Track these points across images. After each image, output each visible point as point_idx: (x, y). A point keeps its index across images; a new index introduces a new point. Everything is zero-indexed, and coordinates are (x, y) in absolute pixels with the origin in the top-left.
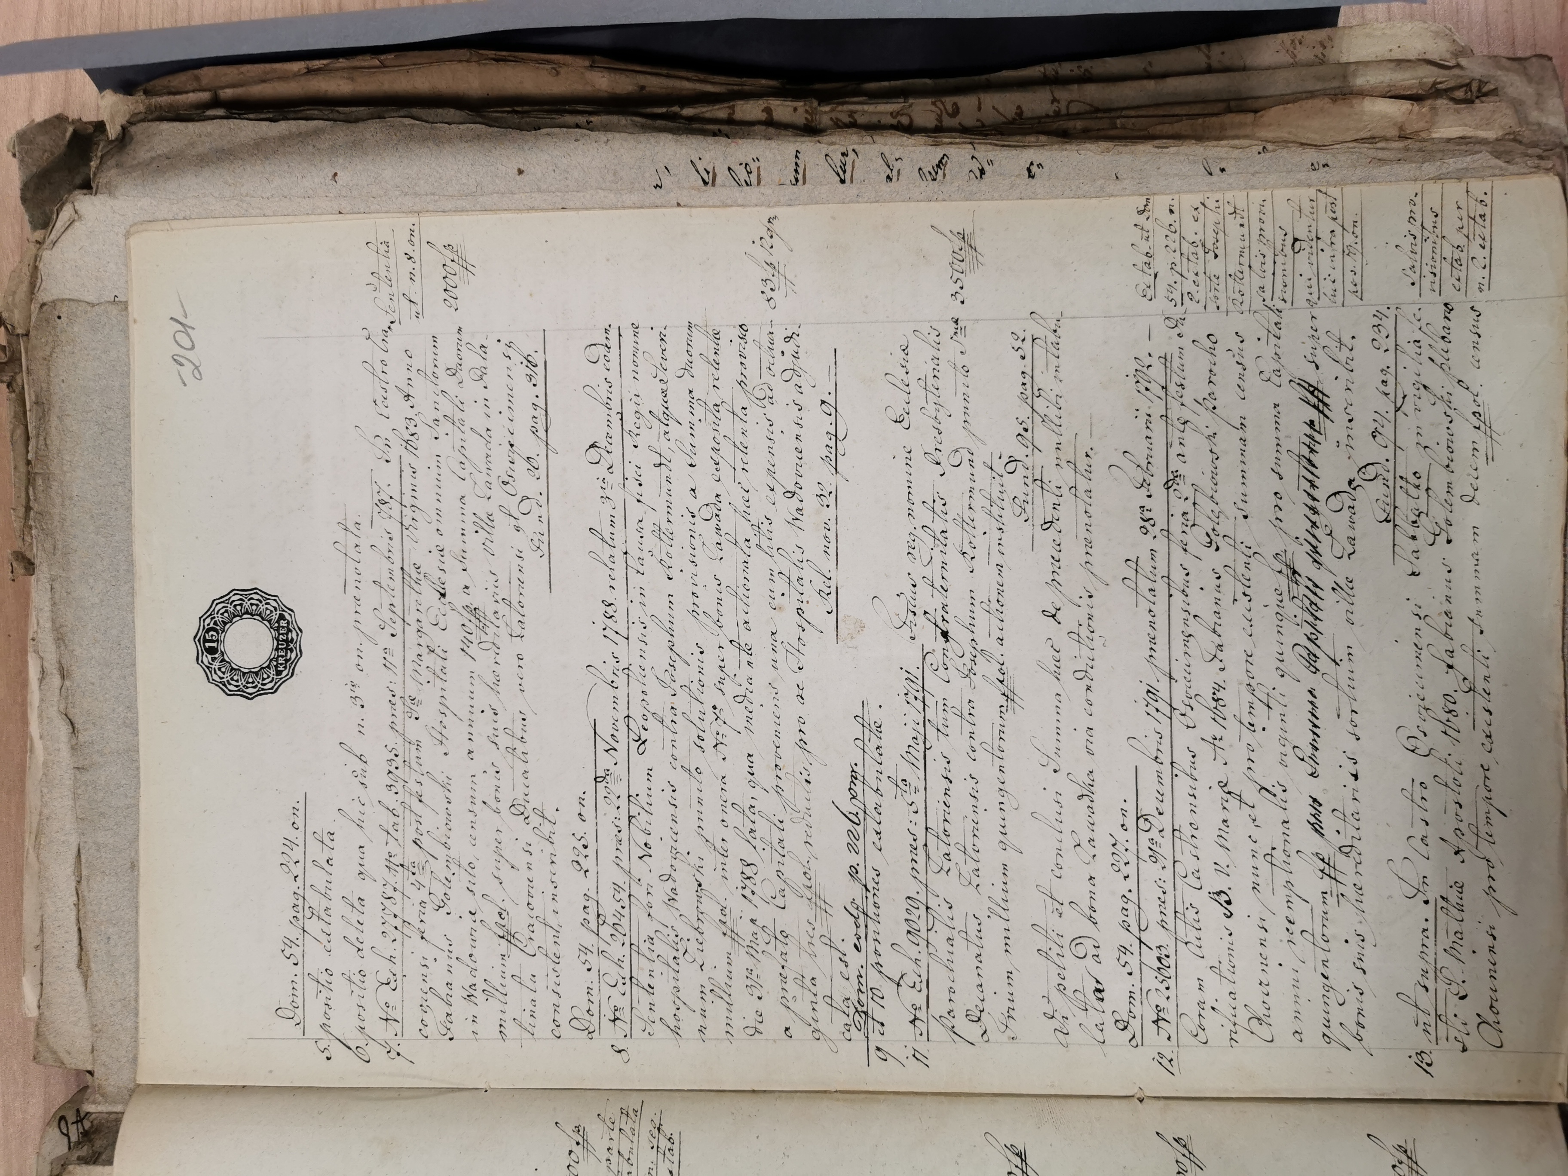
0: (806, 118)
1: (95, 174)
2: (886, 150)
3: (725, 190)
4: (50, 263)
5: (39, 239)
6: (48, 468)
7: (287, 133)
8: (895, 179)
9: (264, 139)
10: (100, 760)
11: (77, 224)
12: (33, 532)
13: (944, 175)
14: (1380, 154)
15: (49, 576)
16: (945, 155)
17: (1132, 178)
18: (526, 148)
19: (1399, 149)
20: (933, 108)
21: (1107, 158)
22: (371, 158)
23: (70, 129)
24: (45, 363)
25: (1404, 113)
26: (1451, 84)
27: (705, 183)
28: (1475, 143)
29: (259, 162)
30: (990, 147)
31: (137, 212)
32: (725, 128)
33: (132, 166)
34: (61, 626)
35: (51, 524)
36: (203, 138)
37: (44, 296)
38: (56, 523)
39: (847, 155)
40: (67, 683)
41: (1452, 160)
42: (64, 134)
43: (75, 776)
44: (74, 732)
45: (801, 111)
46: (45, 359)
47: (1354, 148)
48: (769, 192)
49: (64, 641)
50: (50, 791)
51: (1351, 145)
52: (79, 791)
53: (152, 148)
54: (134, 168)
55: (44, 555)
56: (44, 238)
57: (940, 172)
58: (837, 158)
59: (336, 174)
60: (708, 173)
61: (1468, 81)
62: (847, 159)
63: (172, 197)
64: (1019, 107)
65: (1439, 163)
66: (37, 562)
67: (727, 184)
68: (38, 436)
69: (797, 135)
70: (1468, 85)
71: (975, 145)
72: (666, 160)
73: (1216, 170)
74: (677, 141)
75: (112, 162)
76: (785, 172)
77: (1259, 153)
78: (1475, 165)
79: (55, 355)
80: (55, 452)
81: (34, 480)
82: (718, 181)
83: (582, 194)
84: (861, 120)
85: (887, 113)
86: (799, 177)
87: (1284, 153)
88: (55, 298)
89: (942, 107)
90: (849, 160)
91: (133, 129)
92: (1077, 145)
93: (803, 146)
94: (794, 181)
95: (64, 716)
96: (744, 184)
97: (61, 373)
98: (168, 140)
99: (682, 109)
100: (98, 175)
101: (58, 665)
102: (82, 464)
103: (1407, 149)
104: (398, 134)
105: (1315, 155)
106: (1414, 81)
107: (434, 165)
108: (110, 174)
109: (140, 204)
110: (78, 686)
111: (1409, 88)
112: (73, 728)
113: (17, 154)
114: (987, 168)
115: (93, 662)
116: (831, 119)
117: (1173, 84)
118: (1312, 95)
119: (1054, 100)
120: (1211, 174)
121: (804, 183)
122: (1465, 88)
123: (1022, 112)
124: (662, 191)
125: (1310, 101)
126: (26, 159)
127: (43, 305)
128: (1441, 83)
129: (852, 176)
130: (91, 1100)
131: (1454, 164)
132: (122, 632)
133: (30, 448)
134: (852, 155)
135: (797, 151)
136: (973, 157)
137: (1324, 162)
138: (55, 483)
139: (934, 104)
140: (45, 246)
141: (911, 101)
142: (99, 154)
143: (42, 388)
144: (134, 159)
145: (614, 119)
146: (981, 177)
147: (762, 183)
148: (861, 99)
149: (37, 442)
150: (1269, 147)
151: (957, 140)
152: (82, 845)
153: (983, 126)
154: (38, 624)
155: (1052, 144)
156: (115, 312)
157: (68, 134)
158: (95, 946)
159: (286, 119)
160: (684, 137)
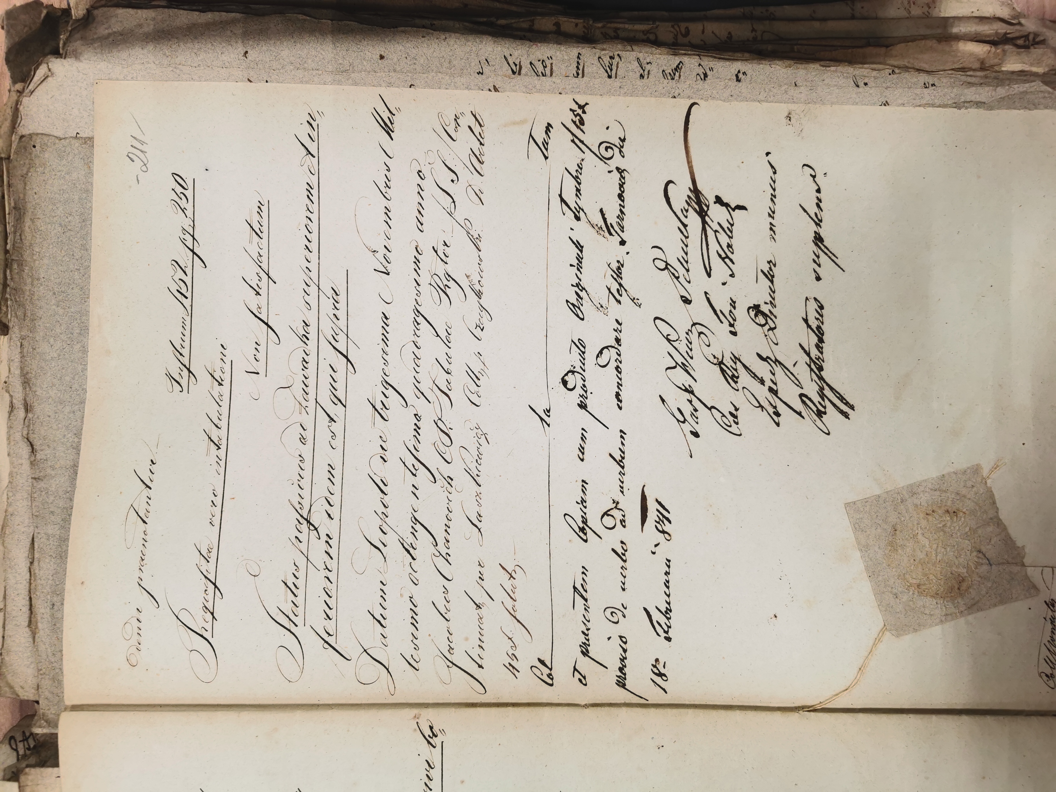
0: (584, 32)
1: (65, 44)
2: (641, 56)
3: (528, 78)
4: (28, 107)
5: (19, 89)
6: (22, 256)
7: (212, 21)
8: (646, 77)
9: (194, 25)
10: (53, 473)
11: (49, 79)
12: (9, 303)
13: (680, 76)
14: (969, 79)
15: (19, 336)
16: (681, 62)
17: (806, 85)
18: (387, 40)
19: (981, 77)
20: (672, 29)
21: (790, 71)
22: (273, 42)
23: (45, 12)
24: (23, 178)
25: (985, 52)
26: (1017, 34)
27: (514, 73)
28: (1031, 76)
29: (190, 41)
30: (711, 59)
31: (96, 72)
32: (528, 34)
33: (93, 39)
34: (27, 373)
35: (24, 297)
36: (148, 21)
37: (22, 130)
38: (26, 297)
39: (614, 58)
40: (30, 415)
41: (1016, 86)
42: (40, 16)
43: (33, 484)
44: (33, 452)
45: (580, 26)
46: (22, 176)
47: (952, 74)
48: (559, 81)
49: (29, 385)
50: (14, 495)
51: (950, 72)
52: (35, 495)
53: (110, 27)
54: (94, 41)
55: (16, 320)
56: (24, 89)
57: (677, 74)
58: (606, 60)
59: (246, 52)
60: (516, 65)
61: (1026, 34)
62: (613, 61)
63: (124, 63)
64: (730, 33)
65: (1007, 87)
66: (11, 325)
67: (529, 74)
68: (15, 232)
69: (579, 42)
70: (1026, 37)
71: (701, 57)
72: (487, 55)
73: (861, 84)
74: (495, 42)
75: (78, 36)
76: (570, 68)
77: (890, 74)
78: (1032, 90)
79: (30, 174)
80: (27, 244)
81: (12, 264)
82: (523, 71)
83: (425, 75)
84: (622, 34)
85: (640, 31)
86: (580, 72)
87: (906, 75)
88: (31, 132)
89: (678, 30)
90: (615, 62)
91: (96, 12)
92: (769, 61)
93: (583, 50)
94: (576, 75)
95: (26, 440)
96: (541, 74)
97: (34, 187)
98: (121, 22)
99: (497, 21)
100: (67, 45)
101: (23, 402)
102: (48, 255)
103: (986, 77)
104: (294, 26)
105: (927, 78)
106: (992, 31)
107: (319, 48)
108: (77, 44)
109: (99, 67)
110: (38, 418)
111: (989, 36)
112: (33, 448)
113: (5, 27)
114: (709, 73)
115: (50, 400)
116: (602, 33)
117: (832, 25)
118: (925, 37)
119: (753, 30)
120: (858, 86)
121: (583, 76)
122: (1024, 39)
123: (731, 36)
124: (483, 76)
125: (923, 41)
126: (11, 30)
127: (22, 137)
128: (1009, 34)
129: (616, 73)
130: (38, 724)
131: (1018, 88)
132: (73, 379)
133: (8, 241)
134: (617, 59)
135: (579, 53)
136: (700, 65)
137: (931, 83)
138: (27, 268)
139: (673, 26)
140: (24, 94)
141: (657, 23)
142: (70, 29)
143: (19, 197)
144: (96, 33)
145: (451, 23)
146: (705, 79)
147: (554, 74)
148: (622, 20)
149: (15, 237)
150: (897, 71)
151: (689, 52)
152: (35, 534)
153: (705, 44)
154: (10, 371)
155: (753, 59)
156: (77, 145)
157: (43, 15)
158: (42, 611)
159: (210, 10)
160: (500, 39)
